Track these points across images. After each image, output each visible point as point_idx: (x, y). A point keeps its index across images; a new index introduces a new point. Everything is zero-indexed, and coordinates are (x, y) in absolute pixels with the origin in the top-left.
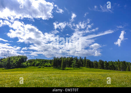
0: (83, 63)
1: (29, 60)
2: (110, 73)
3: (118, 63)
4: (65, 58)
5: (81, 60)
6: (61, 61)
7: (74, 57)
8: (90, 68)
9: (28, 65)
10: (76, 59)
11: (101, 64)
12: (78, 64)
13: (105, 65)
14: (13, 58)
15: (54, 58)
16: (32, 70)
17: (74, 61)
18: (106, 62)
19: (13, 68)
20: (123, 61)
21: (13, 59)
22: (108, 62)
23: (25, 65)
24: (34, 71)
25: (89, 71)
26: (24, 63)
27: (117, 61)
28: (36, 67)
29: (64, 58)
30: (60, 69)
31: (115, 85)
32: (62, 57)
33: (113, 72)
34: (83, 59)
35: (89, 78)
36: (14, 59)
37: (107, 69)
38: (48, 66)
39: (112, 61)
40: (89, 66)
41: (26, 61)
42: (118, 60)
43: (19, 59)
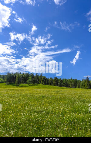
0: (38, 80)
2: (63, 90)
3: (71, 81)
4: (20, 73)
5: (37, 76)
6: (16, 77)
8: (45, 85)
10: (32, 75)
11: (56, 81)
12: (34, 80)
13: (59, 82)
15: (8, 73)
17: (29, 78)
18: (61, 79)
20: (74, 79)
22: (62, 79)
25: (44, 88)
27: (70, 79)
29: (19, 74)
30: (14, 85)
31: (66, 100)
32: (17, 73)
33: (65, 89)
34: (40, 75)
35: (43, 95)
37: (61, 86)
38: (0, 82)
39: (65, 79)
40: (44, 83)
42: (71, 78)
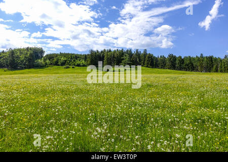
0: (140, 60)
1: (47, 55)
2: (184, 75)
3: (201, 59)
4: (110, 51)
5: (138, 53)
6: (103, 57)
7: (125, 50)
8: (152, 68)
9: (46, 64)
10: (129, 52)
11: (172, 62)
12: (133, 61)
13: (177, 62)
14: (19, 52)
15: (92, 51)
16: (55, 72)
17: (125, 57)
18: (180, 57)
19: (22, 68)
20: (208, 56)
21: (18, 54)
22: (183, 58)
23: (41, 63)
24: (58, 73)
25: (151, 73)
26: (39, 60)
27: (199, 56)
28: (60, 67)
29: (108, 52)
32: (105, 50)
33: (189, 74)
34: (142, 52)
36: (21, 53)
37: (181, 69)
38: (81, 65)
39: (190, 57)
40: (151, 65)
41: (42, 57)
42: (202, 54)
43: (29, 53)
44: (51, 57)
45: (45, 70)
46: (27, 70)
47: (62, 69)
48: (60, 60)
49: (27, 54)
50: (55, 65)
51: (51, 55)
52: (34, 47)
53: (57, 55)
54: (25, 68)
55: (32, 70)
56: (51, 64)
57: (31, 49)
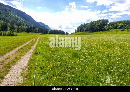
1: (110, 23)
9: (109, 28)
14: (95, 23)
16: (114, 33)
21: (95, 24)
23: (106, 28)
24: (116, 34)
26: (105, 26)
28: (118, 30)
36: (96, 23)
41: (107, 24)
43: (100, 23)
44: (112, 24)
45: (108, 32)
46: (98, 32)
47: (119, 31)
48: (119, 25)
49: (99, 23)
50: (115, 29)
51: (112, 23)
52: (102, 19)
53: (116, 23)
54: (98, 31)
55: (101, 32)
56: (112, 28)
57: (101, 20)
